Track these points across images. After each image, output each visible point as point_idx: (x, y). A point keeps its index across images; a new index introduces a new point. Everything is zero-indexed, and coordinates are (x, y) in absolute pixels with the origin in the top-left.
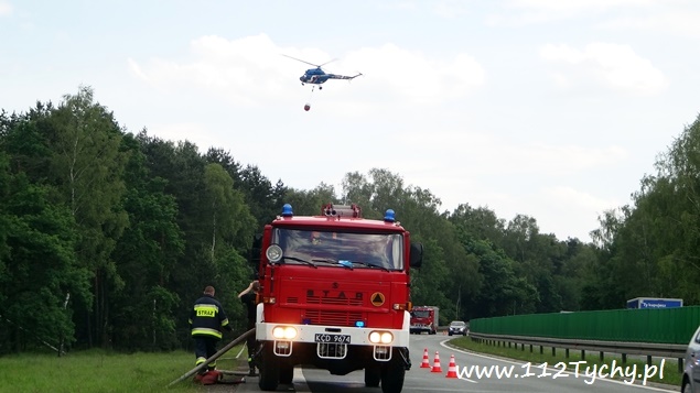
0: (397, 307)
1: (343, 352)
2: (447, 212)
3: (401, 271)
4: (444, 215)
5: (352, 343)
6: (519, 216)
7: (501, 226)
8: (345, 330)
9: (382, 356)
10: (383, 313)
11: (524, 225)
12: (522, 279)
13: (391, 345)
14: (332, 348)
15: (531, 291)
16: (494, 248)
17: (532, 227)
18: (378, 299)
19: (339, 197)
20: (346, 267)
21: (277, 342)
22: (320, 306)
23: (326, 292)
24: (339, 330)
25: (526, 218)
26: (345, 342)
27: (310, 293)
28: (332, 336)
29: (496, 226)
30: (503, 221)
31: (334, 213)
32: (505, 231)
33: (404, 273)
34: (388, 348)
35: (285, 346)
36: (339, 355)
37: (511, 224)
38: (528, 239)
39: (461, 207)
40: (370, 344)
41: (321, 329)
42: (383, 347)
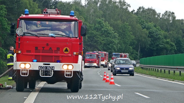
0: (75, 53)
1: (51, 74)
2: (134, 11)
3: (77, 38)
4: (132, 12)
5: (55, 70)
6: (167, 12)
7: (159, 16)
8: (52, 64)
9: (68, 75)
10: (69, 56)
11: (169, 16)
12: (168, 40)
13: (73, 70)
14: (46, 73)
15: (172, 45)
16: (155, 26)
17: (173, 16)
18: (66, 50)
19: (84, 5)
20: (52, 36)
21: (22, 70)
22: (41, 54)
23: (44, 48)
24: (49, 64)
25: (170, 12)
26: (52, 69)
27: (36, 48)
28: (46, 67)
29: (156, 16)
30: (160, 14)
31: (47, 13)
32: (161, 18)
33: (78, 38)
34: (71, 72)
35: (25, 72)
36: (49, 75)
37: (163, 15)
38: (171, 22)
39: (140, 8)
40: (63, 70)
41: (41, 64)
42: (69, 71)
